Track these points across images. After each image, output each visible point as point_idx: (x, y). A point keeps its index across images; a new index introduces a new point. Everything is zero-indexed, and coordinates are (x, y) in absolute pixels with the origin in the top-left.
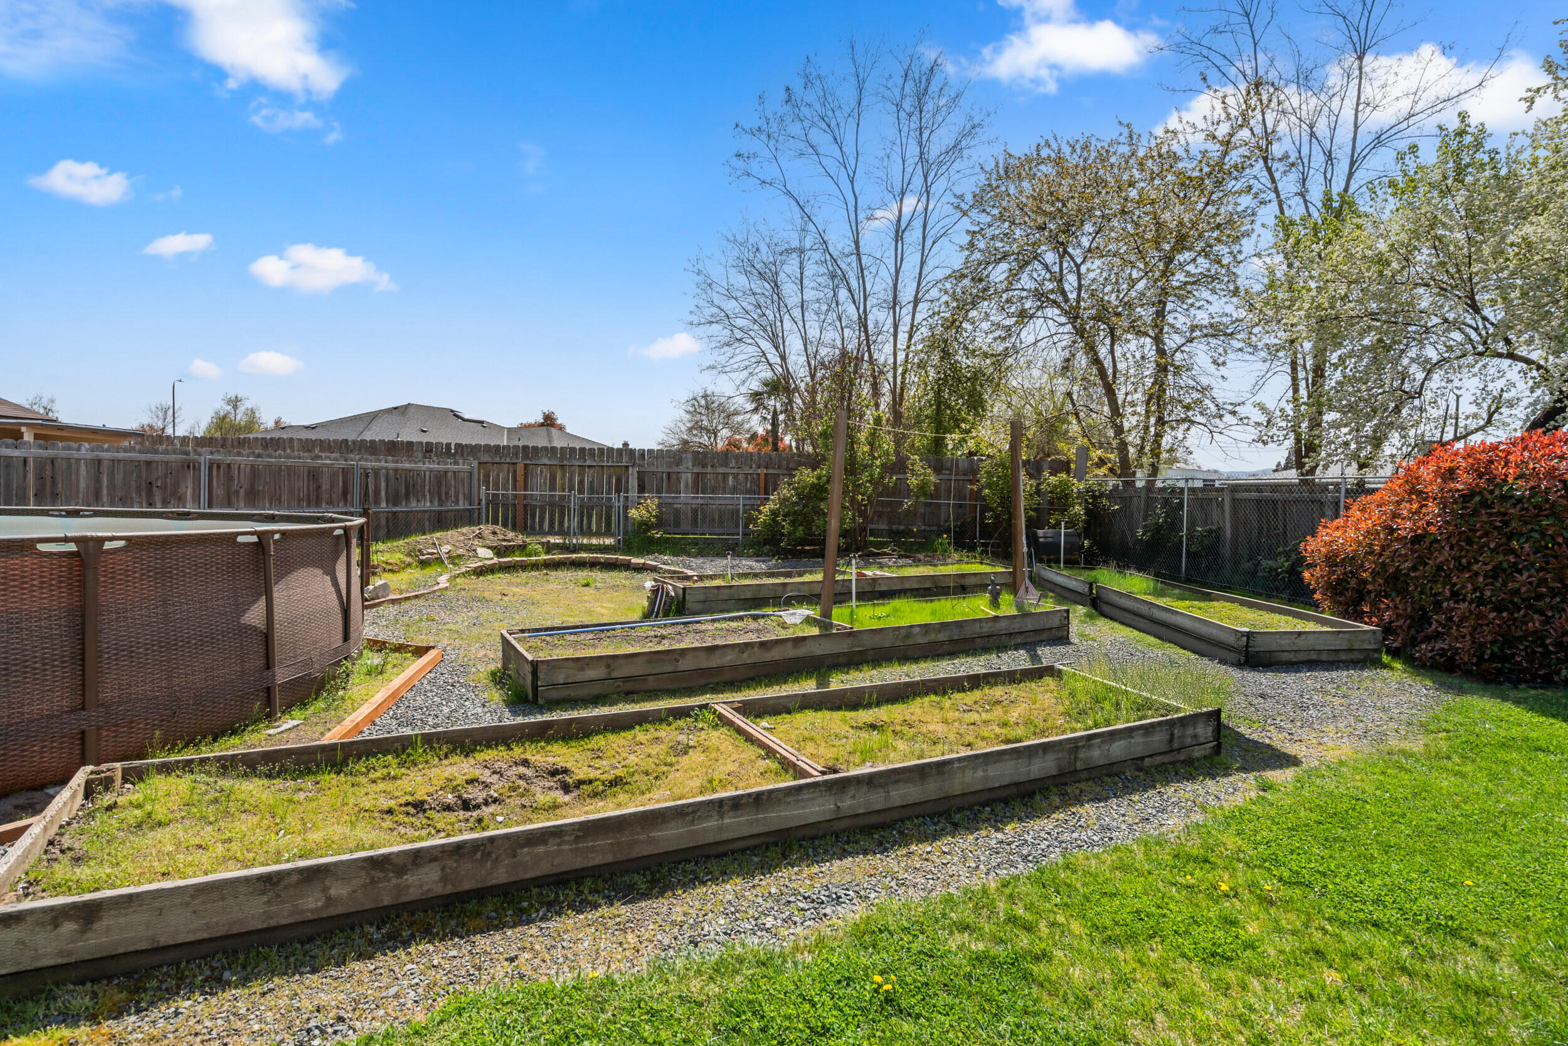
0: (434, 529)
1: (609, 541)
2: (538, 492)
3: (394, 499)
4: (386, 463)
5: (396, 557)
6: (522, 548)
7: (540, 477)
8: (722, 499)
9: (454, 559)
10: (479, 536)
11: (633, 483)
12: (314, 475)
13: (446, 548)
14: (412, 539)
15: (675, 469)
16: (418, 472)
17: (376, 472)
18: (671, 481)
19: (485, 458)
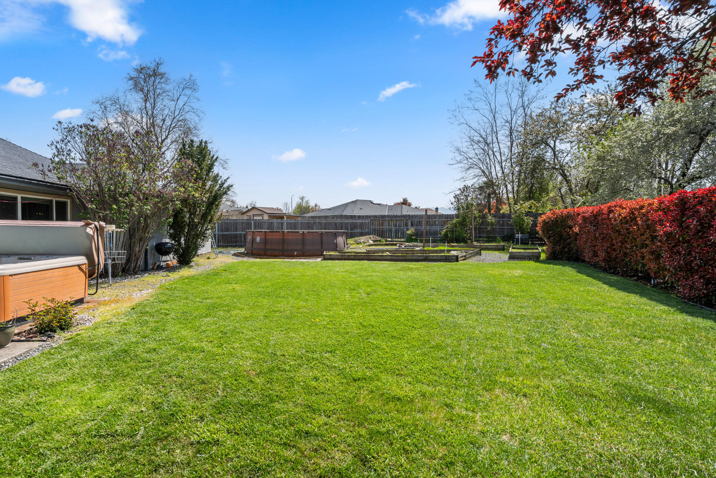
0: (360, 236)
1: (403, 240)
2: (386, 227)
3: (352, 229)
4: (350, 221)
5: (352, 242)
6: (380, 241)
7: (386, 223)
8: (434, 228)
9: (364, 243)
10: (370, 238)
11: (410, 224)
12: (336, 224)
13: (362, 240)
14: (355, 238)
15: (421, 220)
16: (357, 223)
17: (348, 223)
18: (420, 223)
19: (372, 219)
